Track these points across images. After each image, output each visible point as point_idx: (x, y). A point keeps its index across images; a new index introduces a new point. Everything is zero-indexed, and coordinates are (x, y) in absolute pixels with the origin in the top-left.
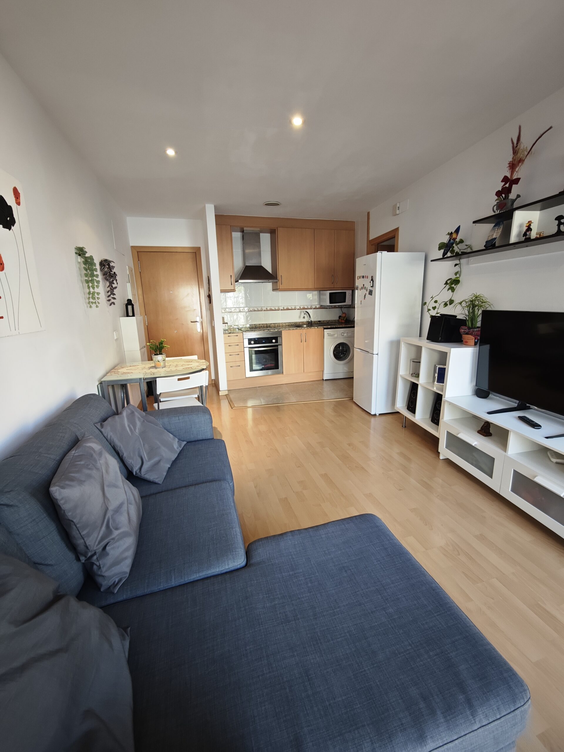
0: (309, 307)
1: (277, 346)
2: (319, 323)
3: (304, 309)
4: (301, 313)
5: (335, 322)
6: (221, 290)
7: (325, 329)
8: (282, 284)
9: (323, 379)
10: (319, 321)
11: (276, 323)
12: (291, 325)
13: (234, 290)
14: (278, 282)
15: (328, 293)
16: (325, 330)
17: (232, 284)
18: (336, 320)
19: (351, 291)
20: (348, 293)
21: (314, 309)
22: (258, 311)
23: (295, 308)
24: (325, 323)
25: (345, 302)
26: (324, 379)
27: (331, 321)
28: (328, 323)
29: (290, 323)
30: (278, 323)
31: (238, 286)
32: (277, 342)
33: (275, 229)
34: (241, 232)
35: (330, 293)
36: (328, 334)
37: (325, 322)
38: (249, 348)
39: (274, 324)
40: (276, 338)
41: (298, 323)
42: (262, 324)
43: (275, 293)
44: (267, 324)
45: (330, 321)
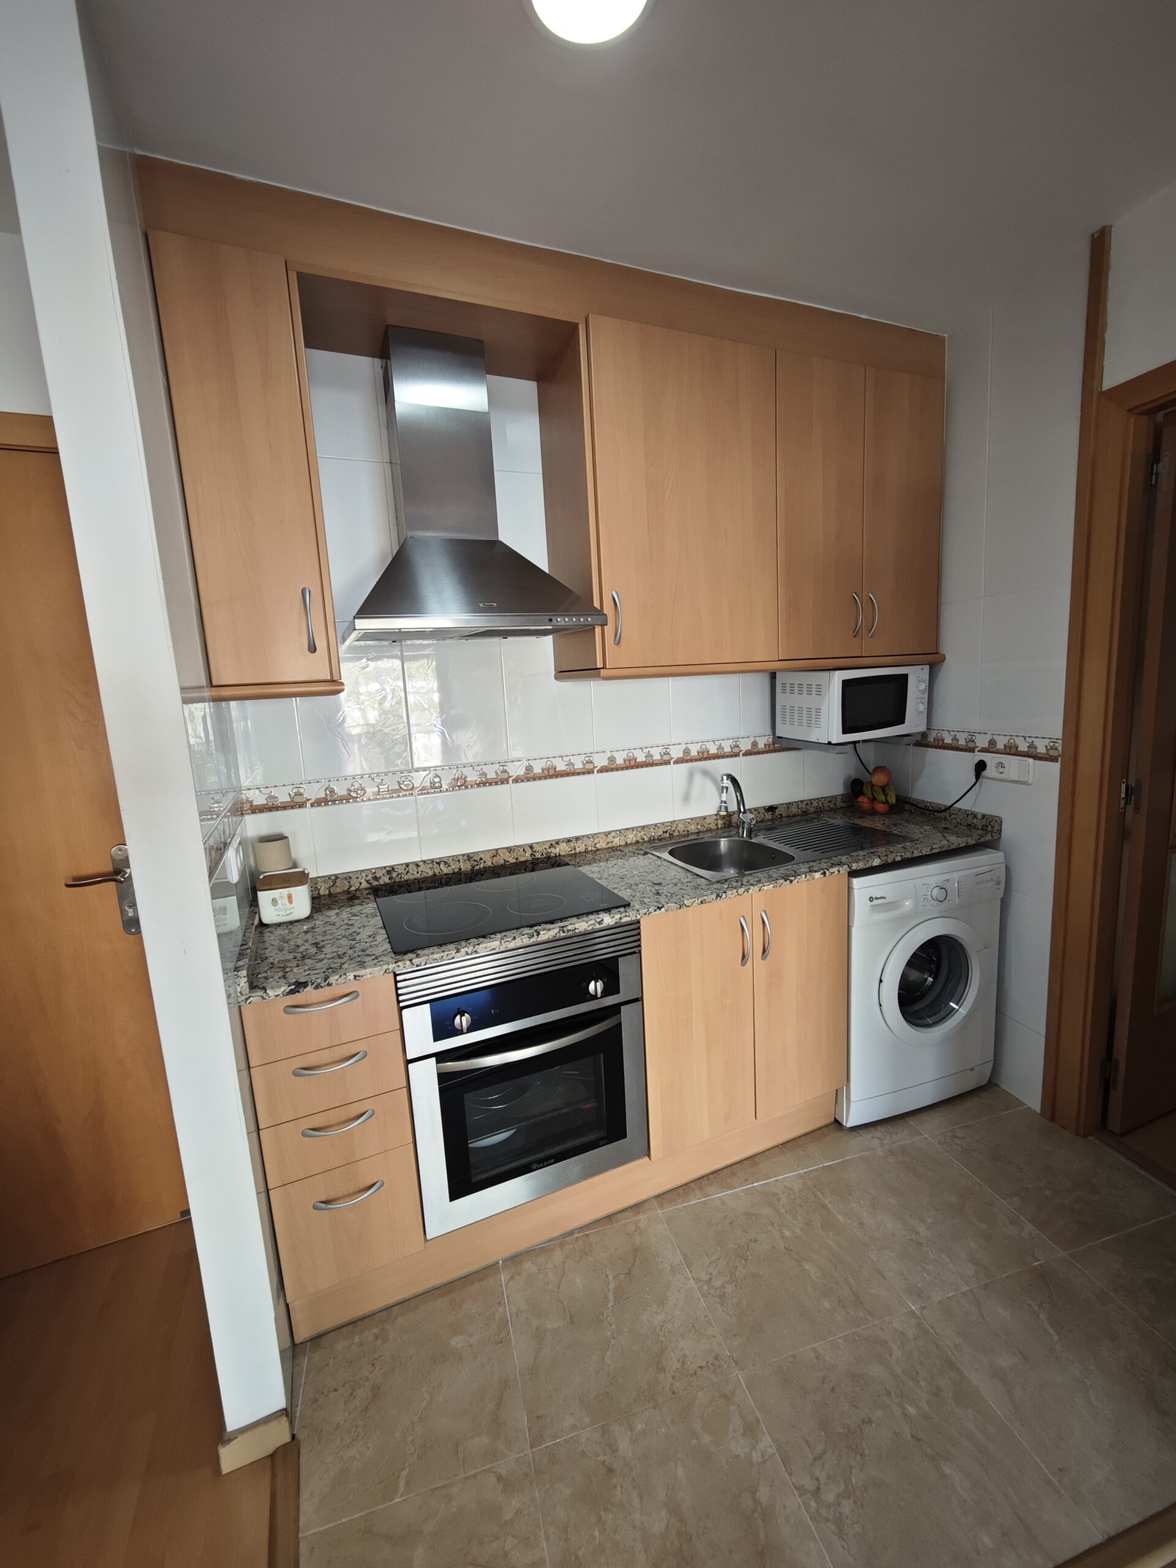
0: (727, 749)
1: (615, 1009)
2: (769, 816)
3: (705, 756)
4: (691, 776)
5: (831, 805)
6: (183, 689)
7: (854, 874)
8: (618, 643)
9: (837, 1123)
10: (771, 809)
11: (577, 839)
12: (651, 840)
13: (333, 681)
14: (598, 630)
15: (839, 677)
16: (857, 882)
17: (313, 649)
18: (834, 797)
19: (927, 668)
20: (917, 679)
21: (748, 753)
22: (485, 783)
23: (666, 758)
24: (794, 816)
25: (900, 720)
27: (815, 804)
28: (805, 813)
29: (643, 827)
30: (588, 836)
32: (611, 988)
33: (576, 326)
34: (373, 356)
36: (871, 899)
37: (794, 810)
38: (441, 1057)
39: (569, 841)
40: (608, 971)
41: (681, 827)
42: (510, 850)
43: (570, 687)
44: (531, 847)
45: (811, 801)
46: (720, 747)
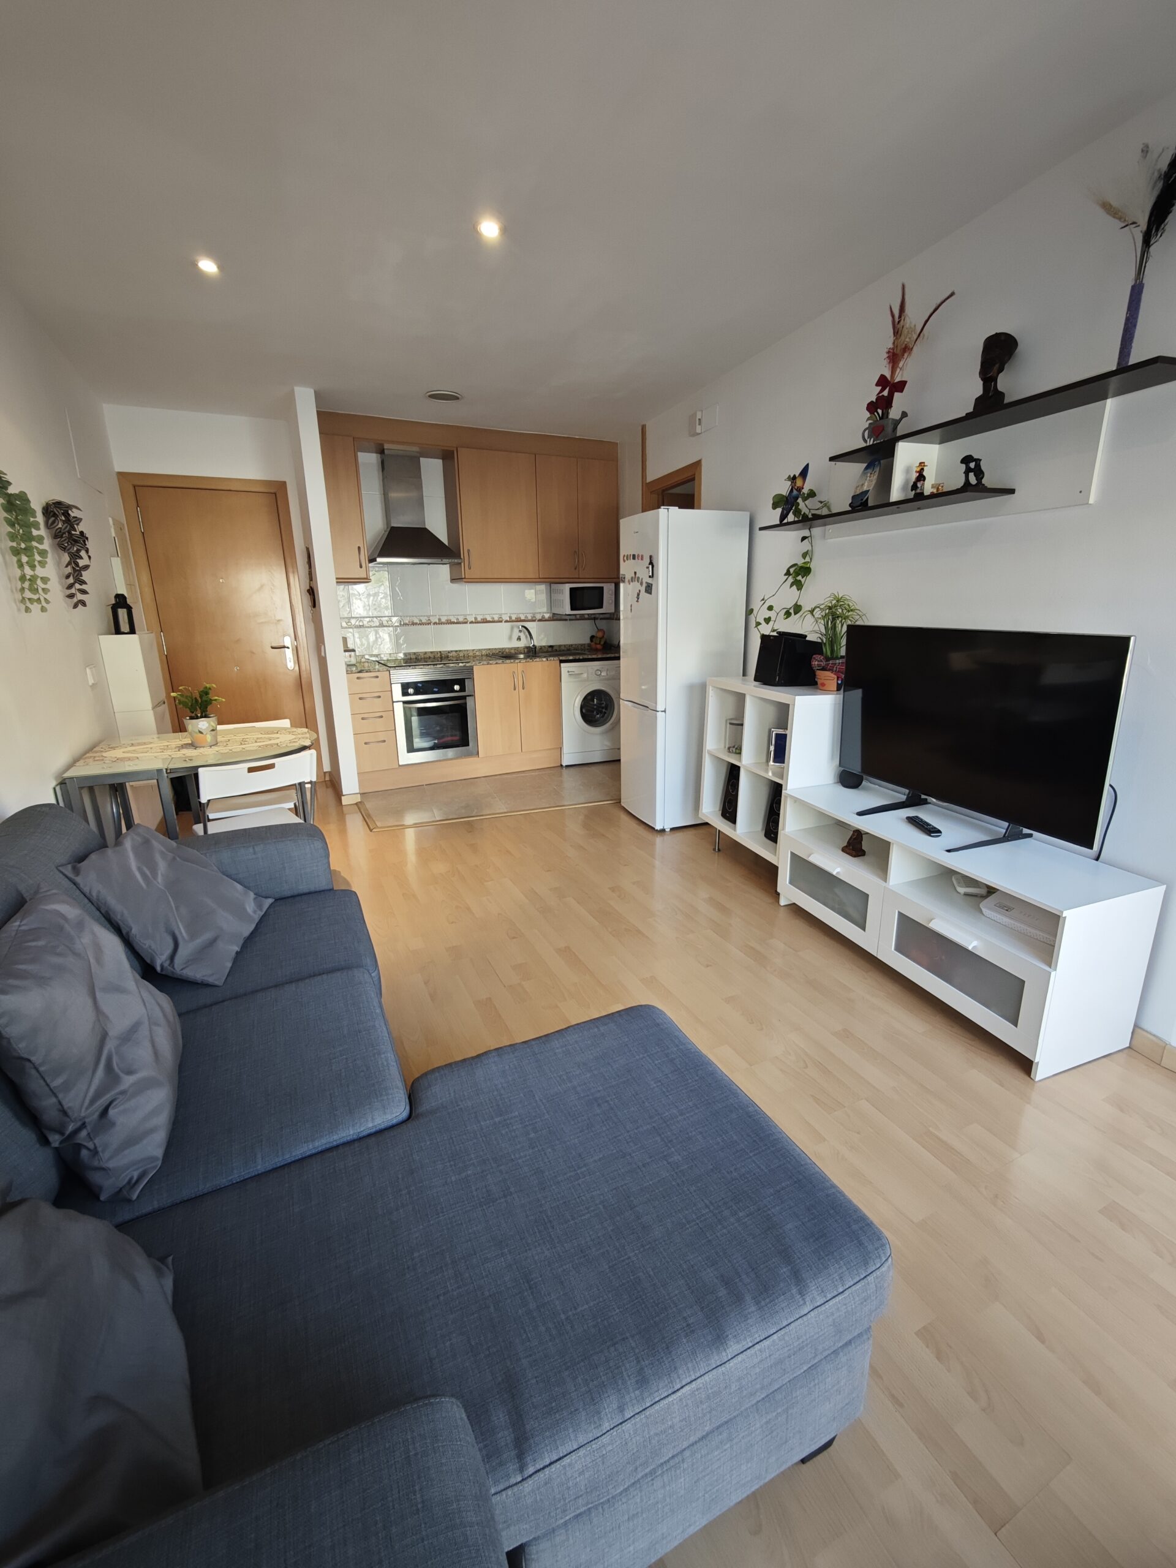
0: (530, 618)
1: (464, 698)
2: (550, 649)
3: (519, 620)
4: (512, 628)
5: (582, 647)
6: (337, 579)
7: (562, 661)
8: (470, 568)
9: (561, 765)
10: (551, 647)
11: (460, 651)
12: (493, 654)
13: (367, 579)
14: (462, 564)
15: (567, 588)
16: (562, 665)
17: (361, 567)
18: (585, 644)
19: (613, 585)
20: (608, 588)
21: (540, 620)
22: (422, 624)
23: (501, 619)
24: (563, 651)
25: (601, 606)
26: (564, 764)
27: (574, 646)
28: (569, 650)
29: (489, 649)
30: (465, 651)
31: (376, 571)
32: (463, 689)
33: (453, 451)
34: (376, 453)
35: (571, 589)
36: (568, 672)
37: (563, 648)
38: (404, 702)
39: (456, 651)
40: (461, 682)
41: (507, 651)
42: (431, 652)
43: (456, 586)
44: (440, 652)
45: (572, 645)
46: (526, 617)
